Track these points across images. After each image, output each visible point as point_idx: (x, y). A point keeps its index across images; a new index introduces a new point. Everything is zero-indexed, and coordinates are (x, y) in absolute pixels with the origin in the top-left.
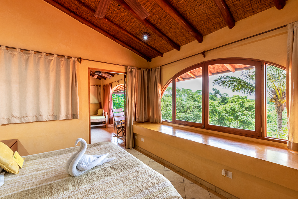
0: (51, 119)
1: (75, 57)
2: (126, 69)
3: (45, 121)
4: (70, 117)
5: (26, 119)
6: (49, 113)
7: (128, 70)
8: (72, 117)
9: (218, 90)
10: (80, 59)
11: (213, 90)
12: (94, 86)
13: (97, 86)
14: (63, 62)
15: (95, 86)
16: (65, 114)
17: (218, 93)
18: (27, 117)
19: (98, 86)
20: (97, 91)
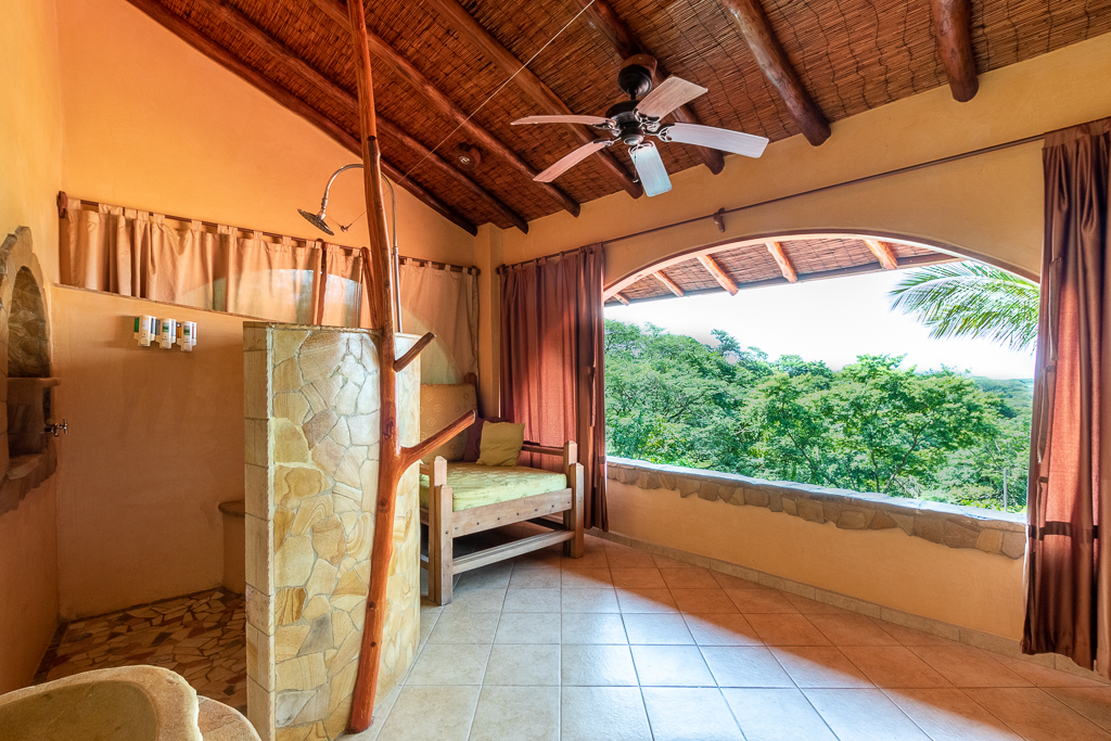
9: (729, 336)
11: (715, 336)
12: (441, 266)
13: (457, 268)
15: (448, 267)
17: (729, 346)
19: (465, 270)
20: (455, 302)
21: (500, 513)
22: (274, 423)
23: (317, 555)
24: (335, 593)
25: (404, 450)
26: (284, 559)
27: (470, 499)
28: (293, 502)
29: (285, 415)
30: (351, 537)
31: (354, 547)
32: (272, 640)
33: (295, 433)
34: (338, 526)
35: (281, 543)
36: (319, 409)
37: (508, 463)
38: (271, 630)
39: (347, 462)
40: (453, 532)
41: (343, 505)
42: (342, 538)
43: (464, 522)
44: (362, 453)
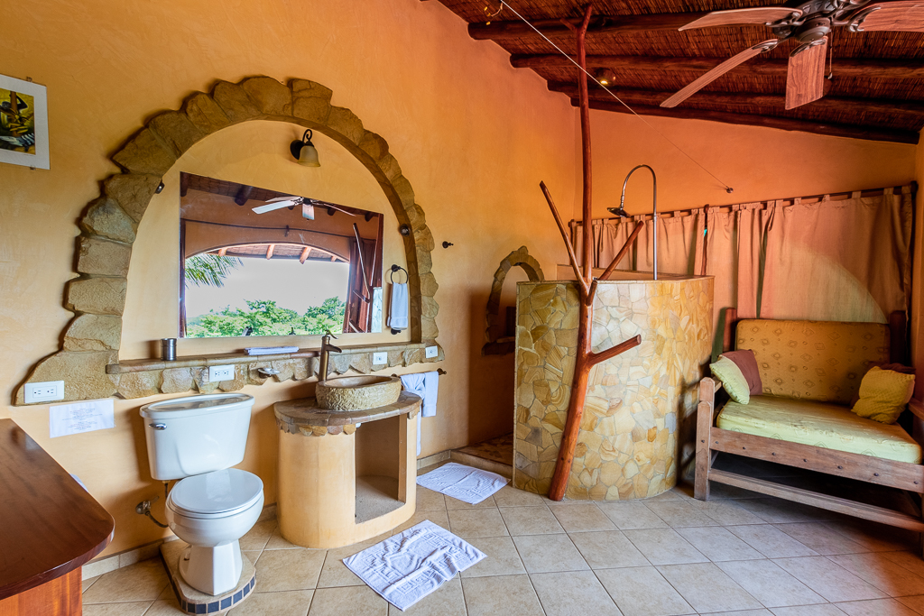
12: (847, 196)
13: (867, 193)
21: (778, 450)
22: (519, 328)
23: (535, 397)
24: (544, 419)
25: (591, 355)
26: (521, 392)
27: (740, 424)
28: (525, 367)
29: (524, 325)
30: (554, 394)
31: (556, 401)
32: (515, 426)
33: (527, 334)
34: (547, 386)
35: (520, 384)
36: (538, 324)
37: (879, 418)
38: (515, 422)
39: (553, 354)
40: (710, 444)
41: (550, 376)
42: (549, 393)
43: (726, 440)
44: (564, 351)
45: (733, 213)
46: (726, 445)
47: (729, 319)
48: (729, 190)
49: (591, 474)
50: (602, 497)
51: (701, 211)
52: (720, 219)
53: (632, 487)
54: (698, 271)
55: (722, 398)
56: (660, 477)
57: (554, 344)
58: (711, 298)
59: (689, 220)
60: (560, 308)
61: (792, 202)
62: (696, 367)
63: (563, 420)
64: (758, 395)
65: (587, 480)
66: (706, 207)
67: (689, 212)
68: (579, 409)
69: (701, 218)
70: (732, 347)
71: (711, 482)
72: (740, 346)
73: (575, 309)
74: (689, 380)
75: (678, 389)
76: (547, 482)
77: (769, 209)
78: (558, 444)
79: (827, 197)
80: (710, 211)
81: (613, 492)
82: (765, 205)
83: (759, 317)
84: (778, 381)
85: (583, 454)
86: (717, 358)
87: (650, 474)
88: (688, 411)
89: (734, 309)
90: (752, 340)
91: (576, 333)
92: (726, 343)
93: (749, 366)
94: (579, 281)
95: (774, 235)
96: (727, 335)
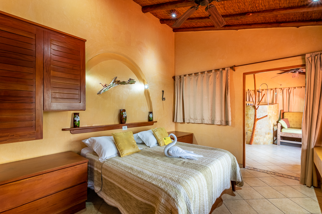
0: (210, 123)
1: (228, 67)
2: (304, 59)
3: (206, 124)
4: (224, 123)
5: (196, 120)
6: (209, 118)
7: (306, 60)
8: (226, 124)
10: (233, 68)
14: (218, 74)
16: (220, 120)
18: (197, 119)
21: (293, 135)
24: (248, 130)
25: (257, 119)
27: (286, 131)
39: (250, 119)
40: (280, 135)
41: (249, 123)
42: (249, 126)
43: (283, 134)
44: (252, 118)
45: (282, 90)
46: (283, 135)
47: (282, 112)
48: (281, 85)
49: (258, 140)
50: (260, 144)
51: (275, 89)
52: (279, 91)
53: (265, 143)
54: (274, 102)
55: (282, 127)
56: (270, 141)
57: (250, 117)
58: (278, 108)
59: (272, 91)
60: (251, 110)
61: (295, 88)
62: (276, 122)
63: (252, 130)
64: (289, 127)
65: (257, 141)
66: (276, 88)
67: (272, 89)
68: (255, 128)
69: (275, 91)
70: (283, 118)
71: (280, 142)
72: (285, 118)
73: (254, 111)
74: (275, 124)
75: (273, 125)
76: (249, 142)
77: (290, 89)
78: (251, 135)
79: (303, 87)
80: (277, 89)
81: (262, 143)
82: (289, 88)
83: (289, 112)
84: (294, 125)
85: (256, 137)
86: (280, 120)
87: (269, 141)
88: (275, 130)
89: (283, 110)
90: (287, 116)
91: (254, 115)
92: (282, 117)
93: (287, 121)
94: (255, 106)
95: (291, 95)
96: (282, 115)
